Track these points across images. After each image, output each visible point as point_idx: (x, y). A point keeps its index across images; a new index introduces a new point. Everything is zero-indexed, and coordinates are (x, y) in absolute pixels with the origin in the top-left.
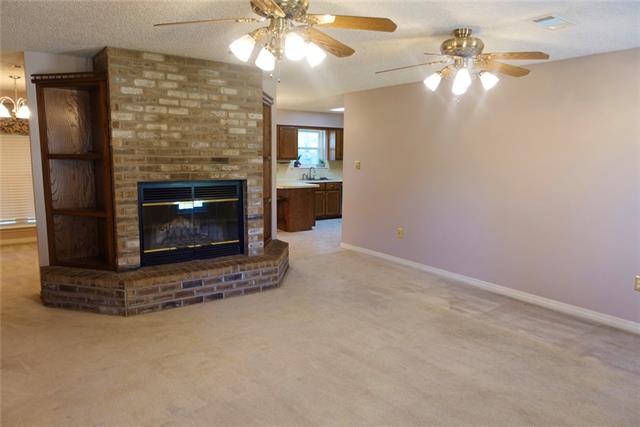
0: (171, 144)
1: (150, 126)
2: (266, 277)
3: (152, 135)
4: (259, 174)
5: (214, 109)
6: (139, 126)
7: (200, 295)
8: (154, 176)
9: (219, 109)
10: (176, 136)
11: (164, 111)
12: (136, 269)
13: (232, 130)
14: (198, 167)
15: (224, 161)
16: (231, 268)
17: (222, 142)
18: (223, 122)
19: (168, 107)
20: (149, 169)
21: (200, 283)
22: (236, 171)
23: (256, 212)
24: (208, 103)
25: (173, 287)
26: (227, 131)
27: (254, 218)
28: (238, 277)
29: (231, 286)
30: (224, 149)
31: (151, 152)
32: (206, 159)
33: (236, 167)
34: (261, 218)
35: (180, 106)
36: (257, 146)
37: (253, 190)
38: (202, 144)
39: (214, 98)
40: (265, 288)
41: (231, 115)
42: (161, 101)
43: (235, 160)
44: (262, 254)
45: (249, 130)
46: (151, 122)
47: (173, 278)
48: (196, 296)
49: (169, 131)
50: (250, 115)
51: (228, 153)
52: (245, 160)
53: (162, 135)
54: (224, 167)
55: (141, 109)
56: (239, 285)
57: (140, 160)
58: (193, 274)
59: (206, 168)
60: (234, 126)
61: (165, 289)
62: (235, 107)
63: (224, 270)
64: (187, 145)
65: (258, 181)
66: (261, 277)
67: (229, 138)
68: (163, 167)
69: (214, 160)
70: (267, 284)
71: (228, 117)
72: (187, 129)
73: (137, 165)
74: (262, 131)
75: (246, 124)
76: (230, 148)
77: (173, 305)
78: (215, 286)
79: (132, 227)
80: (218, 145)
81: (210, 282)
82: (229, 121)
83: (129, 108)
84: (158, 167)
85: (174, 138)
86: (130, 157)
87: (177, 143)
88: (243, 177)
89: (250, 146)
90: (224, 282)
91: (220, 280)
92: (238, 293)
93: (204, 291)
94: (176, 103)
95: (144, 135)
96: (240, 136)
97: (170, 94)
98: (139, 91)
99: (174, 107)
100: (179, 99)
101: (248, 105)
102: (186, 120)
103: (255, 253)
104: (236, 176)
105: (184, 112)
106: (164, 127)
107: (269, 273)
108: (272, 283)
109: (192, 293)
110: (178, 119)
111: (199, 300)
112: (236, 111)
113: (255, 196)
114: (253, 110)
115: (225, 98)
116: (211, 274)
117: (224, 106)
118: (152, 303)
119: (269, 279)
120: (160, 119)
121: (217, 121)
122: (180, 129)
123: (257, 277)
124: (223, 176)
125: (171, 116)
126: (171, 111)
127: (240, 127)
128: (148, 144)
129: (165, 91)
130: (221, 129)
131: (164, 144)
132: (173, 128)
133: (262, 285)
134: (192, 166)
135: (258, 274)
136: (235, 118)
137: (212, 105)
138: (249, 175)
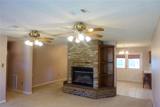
0: (77, 59)
1: (74, 56)
2: (91, 95)
3: (74, 57)
4: (97, 67)
5: (86, 51)
6: (72, 56)
7: (76, 93)
8: (74, 66)
9: (87, 51)
10: (78, 57)
11: (76, 52)
12: (70, 84)
13: (90, 56)
14: (82, 64)
15: (88, 63)
16: (83, 89)
17: (87, 58)
18: (88, 54)
19: (77, 51)
20: (73, 64)
21: (76, 90)
22: (91, 65)
23: (96, 77)
24: (85, 50)
25: (71, 90)
26: (88, 56)
27: (95, 78)
28: (84, 92)
29: (82, 94)
30: (88, 60)
31: (74, 61)
32: (84, 62)
33: (90, 65)
34: (97, 78)
35: (79, 51)
36: (96, 59)
37: (95, 71)
38: (83, 59)
39: (86, 48)
40: (91, 98)
41: (90, 52)
42: (76, 50)
43: (90, 63)
44: (97, 89)
45: (94, 55)
46: (74, 55)
47: (71, 87)
48: (75, 93)
49: (77, 56)
50: (94, 51)
51: (88, 61)
52: (93, 63)
53: (76, 57)
54: (88, 64)
55: (72, 52)
56: (84, 94)
57: (72, 62)
58: (75, 88)
59: (84, 64)
60: (90, 55)
61: (70, 89)
62: (91, 50)
63: (81, 89)
64: (80, 59)
65: (96, 69)
66: (90, 94)
67: (89, 57)
68: (76, 64)
69: (86, 63)
70: (92, 97)
71: (89, 52)
72: (80, 56)
73: (71, 63)
74: (97, 55)
75: (93, 54)
76: (89, 60)
77: (71, 93)
78: (79, 92)
79: (70, 75)
80: (86, 59)
81: (78, 91)
82: (89, 53)
83: (71, 52)
84: (75, 64)
85: (77, 58)
86: (70, 61)
87: (78, 59)
88: (92, 67)
89: (94, 59)
90: (81, 92)
91: (80, 91)
92: (84, 96)
93: (77, 93)
94: (78, 50)
95: (73, 57)
96: (92, 57)
97: (77, 49)
98: (72, 49)
99: (78, 51)
100: (79, 50)
101: (94, 49)
102: (80, 54)
103: (95, 88)
104: (90, 67)
105: (80, 52)
106: (76, 55)
107: (93, 94)
108: (93, 97)
109: (74, 92)
110: (78, 54)
111: (76, 94)
112: (91, 51)
113: (95, 72)
114: (95, 50)
115: (88, 48)
116: (78, 89)
117: (88, 50)
118: (67, 92)
119: (92, 96)
120: (75, 54)
121: (86, 53)
122: (79, 56)
123: (89, 94)
124: (87, 67)
125: (77, 53)
126: (77, 52)
127: (92, 55)
128: (73, 59)
129: (77, 48)
130: (87, 55)
131: (76, 59)
132: (78, 56)
133: (90, 97)
134: (81, 64)
135: (89, 93)
136: (91, 53)
137: (86, 50)
138: (94, 67)
